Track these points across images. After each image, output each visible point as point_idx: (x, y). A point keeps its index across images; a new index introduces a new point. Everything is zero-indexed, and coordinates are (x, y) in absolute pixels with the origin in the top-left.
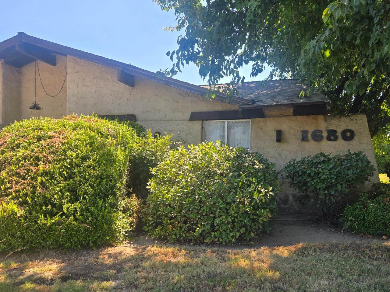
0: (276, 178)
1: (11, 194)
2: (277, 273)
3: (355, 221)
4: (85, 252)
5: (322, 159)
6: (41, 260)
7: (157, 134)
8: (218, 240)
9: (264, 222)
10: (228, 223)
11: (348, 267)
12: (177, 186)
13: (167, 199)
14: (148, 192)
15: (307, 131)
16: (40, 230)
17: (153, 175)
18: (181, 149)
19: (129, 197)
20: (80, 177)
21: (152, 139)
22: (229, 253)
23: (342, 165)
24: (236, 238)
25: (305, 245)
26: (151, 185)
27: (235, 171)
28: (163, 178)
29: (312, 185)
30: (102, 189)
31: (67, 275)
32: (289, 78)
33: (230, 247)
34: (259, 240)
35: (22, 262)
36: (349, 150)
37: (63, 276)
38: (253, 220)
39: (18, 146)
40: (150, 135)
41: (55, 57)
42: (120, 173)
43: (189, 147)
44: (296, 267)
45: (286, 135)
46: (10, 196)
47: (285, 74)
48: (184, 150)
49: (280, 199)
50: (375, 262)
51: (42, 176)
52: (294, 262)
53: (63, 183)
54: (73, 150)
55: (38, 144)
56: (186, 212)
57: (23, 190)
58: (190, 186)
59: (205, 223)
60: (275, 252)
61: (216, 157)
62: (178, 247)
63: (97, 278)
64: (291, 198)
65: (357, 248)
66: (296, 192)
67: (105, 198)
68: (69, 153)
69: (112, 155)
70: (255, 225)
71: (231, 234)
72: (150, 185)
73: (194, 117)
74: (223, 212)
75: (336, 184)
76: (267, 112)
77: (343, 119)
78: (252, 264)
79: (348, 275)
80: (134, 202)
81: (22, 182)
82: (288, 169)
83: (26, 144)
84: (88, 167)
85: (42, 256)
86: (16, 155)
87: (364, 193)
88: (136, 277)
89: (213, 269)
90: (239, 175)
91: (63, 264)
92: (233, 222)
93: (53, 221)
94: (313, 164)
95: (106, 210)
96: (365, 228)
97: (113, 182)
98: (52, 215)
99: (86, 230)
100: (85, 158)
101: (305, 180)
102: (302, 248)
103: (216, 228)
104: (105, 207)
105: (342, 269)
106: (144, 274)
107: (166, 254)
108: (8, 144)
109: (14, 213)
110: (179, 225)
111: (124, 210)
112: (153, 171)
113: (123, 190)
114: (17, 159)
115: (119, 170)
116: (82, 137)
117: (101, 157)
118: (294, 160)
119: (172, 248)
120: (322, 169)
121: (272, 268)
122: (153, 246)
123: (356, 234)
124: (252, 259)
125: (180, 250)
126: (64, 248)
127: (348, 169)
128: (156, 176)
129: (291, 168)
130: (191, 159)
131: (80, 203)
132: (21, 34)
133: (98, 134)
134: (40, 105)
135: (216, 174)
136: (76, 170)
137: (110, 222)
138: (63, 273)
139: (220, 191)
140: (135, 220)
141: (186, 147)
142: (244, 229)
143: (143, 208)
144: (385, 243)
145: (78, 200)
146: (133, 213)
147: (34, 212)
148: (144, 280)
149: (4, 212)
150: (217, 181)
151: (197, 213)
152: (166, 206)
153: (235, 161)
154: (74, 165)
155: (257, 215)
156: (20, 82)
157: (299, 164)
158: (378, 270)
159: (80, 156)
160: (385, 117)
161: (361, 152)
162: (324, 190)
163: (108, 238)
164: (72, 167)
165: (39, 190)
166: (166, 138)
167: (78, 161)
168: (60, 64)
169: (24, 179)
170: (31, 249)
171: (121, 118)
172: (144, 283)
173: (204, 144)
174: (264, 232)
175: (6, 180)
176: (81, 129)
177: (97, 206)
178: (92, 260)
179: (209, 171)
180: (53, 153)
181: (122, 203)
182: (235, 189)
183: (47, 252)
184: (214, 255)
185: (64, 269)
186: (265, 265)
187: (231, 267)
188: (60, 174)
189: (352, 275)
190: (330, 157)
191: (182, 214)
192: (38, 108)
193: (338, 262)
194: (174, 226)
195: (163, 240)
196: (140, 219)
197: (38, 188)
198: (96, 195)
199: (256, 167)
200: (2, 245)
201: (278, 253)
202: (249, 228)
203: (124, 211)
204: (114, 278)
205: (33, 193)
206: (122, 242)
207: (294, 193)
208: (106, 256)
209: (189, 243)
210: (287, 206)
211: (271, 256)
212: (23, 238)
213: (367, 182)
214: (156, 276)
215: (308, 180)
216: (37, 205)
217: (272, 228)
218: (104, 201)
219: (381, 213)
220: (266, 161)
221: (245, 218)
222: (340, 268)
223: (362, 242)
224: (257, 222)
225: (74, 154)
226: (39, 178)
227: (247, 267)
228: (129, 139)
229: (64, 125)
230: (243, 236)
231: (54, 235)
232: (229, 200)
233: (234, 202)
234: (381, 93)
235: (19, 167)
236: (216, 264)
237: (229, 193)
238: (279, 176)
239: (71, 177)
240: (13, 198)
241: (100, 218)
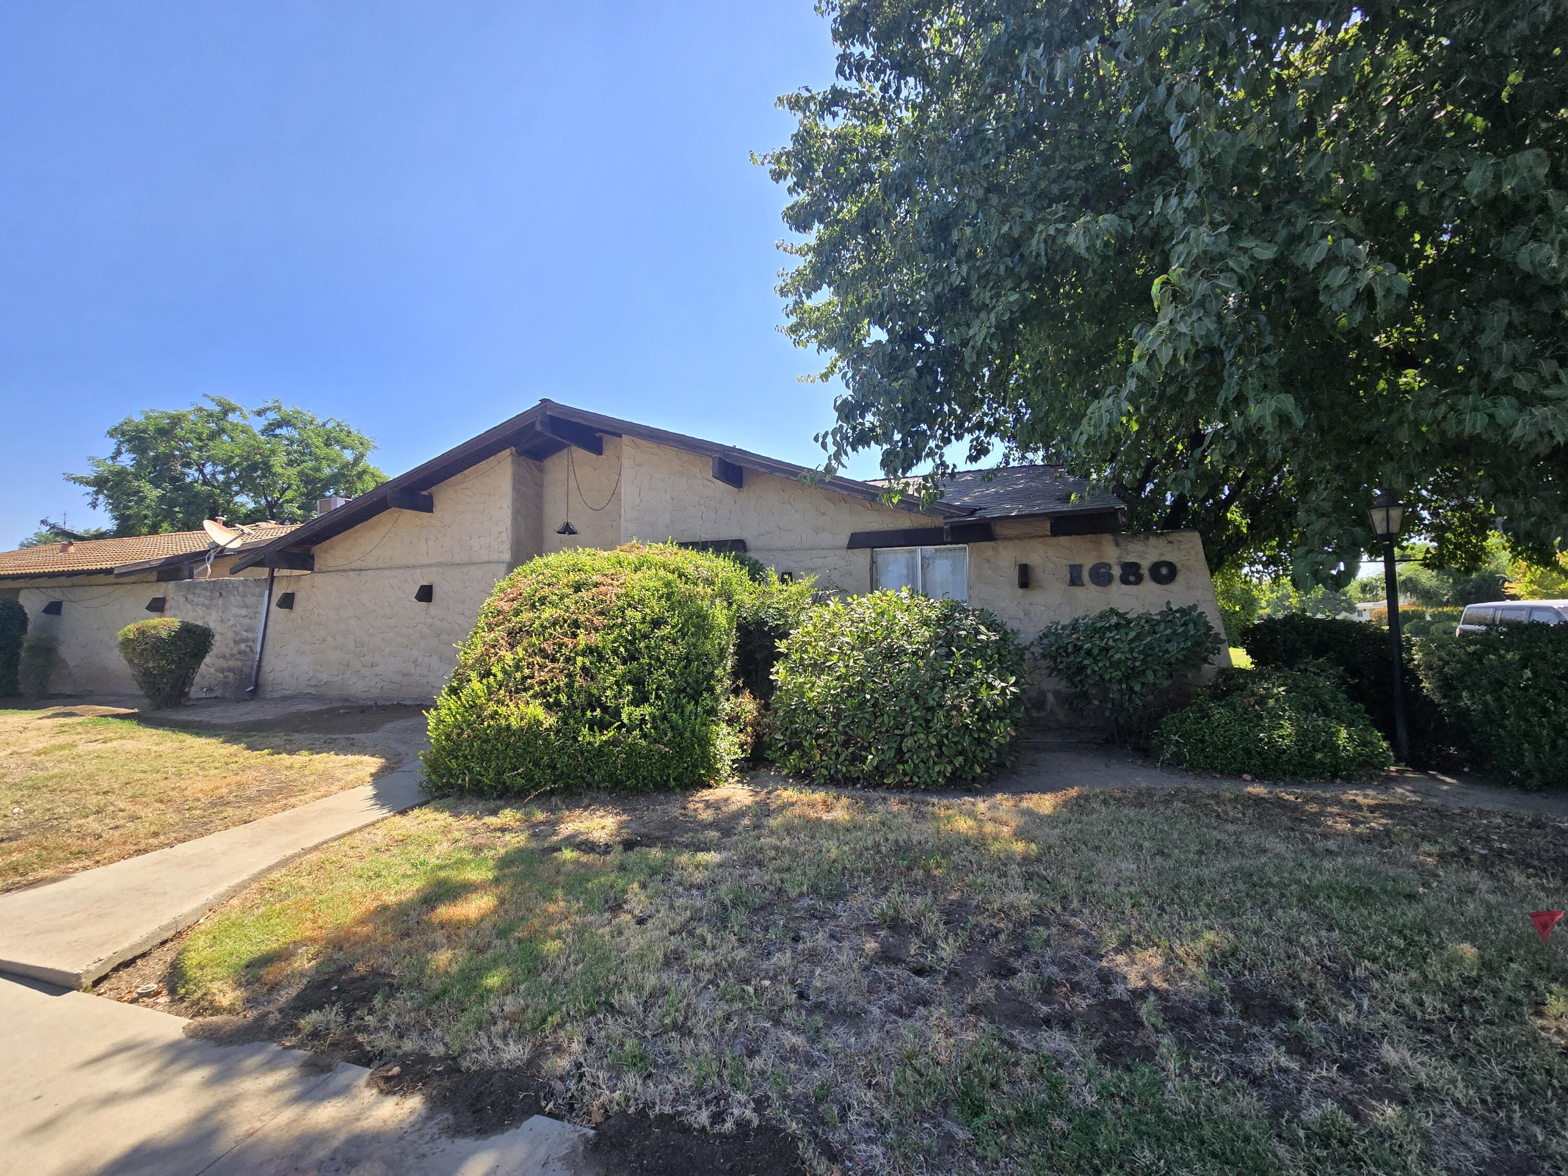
0: (1022, 658)
1: (531, 687)
2: (1033, 846)
3: (1185, 745)
4: (662, 797)
5: (1114, 620)
6: (586, 808)
7: (786, 577)
8: (911, 780)
9: (1001, 744)
10: (931, 747)
11: (1176, 836)
12: (829, 675)
13: (811, 700)
14: (771, 687)
15: (1081, 566)
16: (582, 753)
17: (781, 654)
18: (834, 604)
19: (737, 696)
20: (650, 658)
21: (777, 585)
22: (934, 805)
23: (1155, 632)
24: (945, 776)
25: (1085, 790)
26: (779, 673)
27: (941, 645)
28: (802, 659)
29: (1094, 671)
30: (690, 680)
31: (633, 837)
32: (1039, 462)
33: (934, 793)
34: (990, 780)
35: (552, 812)
36: (1168, 603)
37: (627, 840)
38: (979, 741)
39: (543, 601)
40: (774, 578)
41: (601, 438)
42: (721, 650)
43: (849, 600)
44: (1069, 835)
45: (1039, 574)
46: (531, 692)
47: (1030, 455)
48: (840, 606)
49: (1029, 700)
50: (1230, 828)
51: (583, 656)
52: (1064, 824)
53: (620, 669)
54: (635, 608)
55: (576, 597)
56: (847, 726)
57: (552, 681)
58: (853, 674)
59: (885, 747)
60: (1024, 805)
61: (903, 618)
62: (833, 793)
63: (687, 846)
64: (1050, 698)
65: (1191, 799)
66: (1062, 685)
67: (695, 698)
68: (629, 612)
69: (705, 618)
70: (983, 751)
71: (937, 769)
72: (777, 673)
73: (858, 541)
74: (920, 725)
75: (1144, 671)
76: (999, 530)
77: (1152, 540)
78: (981, 827)
79: (1176, 851)
80: (748, 705)
81: (551, 665)
82: (1045, 641)
83: (555, 597)
84: (663, 639)
85: (586, 801)
86: (539, 618)
87: (1201, 687)
88: (759, 845)
89: (905, 836)
90: (950, 655)
91: (624, 817)
92: (940, 745)
93: (604, 738)
94: (1096, 630)
95: (699, 720)
96: (1207, 757)
97: (709, 668)
98: (603, 726)
99: (663, 756)
100: (657, 623)
101: (1081, 662)
102: (1079, 797)
103: (907, 756)
104: (696, 714)
105: (1163, 840)
106: (773, 841)
107: (812, 805)
108: (525, 598)
109: (539, 723)
110: (835, 749)
111: (729, 720)
112: (782, 646)
113: (727, 682)
114: (542, 626)
115: (719, 644)
116: (651, 584)
117: (686, 621)
118: (1057, 624)
119: (823, 794)
120: (1115, 641)
121: (1019, 834)
122: (785, 789)
123: (1186, 770)
124: (980, 817)
125: (837, 798)
126: (625, 788)
127: (1168, 641)
128: (787, 656)
129: (1052, 638)
130: (853, 622)
131: (651, 705)
132: (543, 401)
133: (680, 576)
134: (575, 525)
135: (905, 652)
136: (642, 645)
137: (705, 742)
138: (625, 834)
139: (912, 684)
140: (749, 739)
141: (843, 601)
142: (961, 759)
143: (763, 716)
144: (1250, 789)
145: (648, 701)
146: (746, 726)
147: (571, 721)
148: (773, 853)
149: (522, 719)
150: (907, 665)
151: (869, 727)
152: (809, 713)
153: (939, 626)
154: (638, 636)
155: (987, 732)
156: (542, 486)
157: (1067, 632)
158: (1239, 844)
159: (648, 618)
160: (1237, 534)
161: (1195, 607)
162: (1120, 682)
163: (703, 772)
164: (635, 639)
165: (579, 681)
166: (806, 583)
167: (645, 628)
168: (609, 450)
169: (554, 660)
170: (567, 787)
171: (720, 547)
172: (775, 859)
173: (877, 593)
174: (1001, 765)
175: (524, 663)
176: (649, 568)
177: (683, 712)
178: (676, 811)
179: (890, 647)
180: (602, 613)
181: (726, 706)
182: (943, 681)
183: (594, 795)
184: (905, 808)
185: (627, 827)
186: (1005, 829)
187: (938, 833)
188: (615, 652)
189: (1185, 852)
190: (1129, 616)
191: (840, 728)
192: (572, 532)
193: (1155, 825)
194: (825, 750)
195: (804, 778)
196: (758, 737)
197: (578, 678)
198: (680, 691)
199: (984, 637)
200: (519, 779)
201: (1031, 805)
202: (971, 755)
203: (730, 722)
204: (718, 848)
205: (570, 685)
206: (726, 781)
207: (1058, 688)
208: (701, 805)
209: (854, 784)
210: (1043, 714)
211: (1018, 811)
212: (554, 768)
213: (1206, 665)
214: (796, 846)
215: (1086, 662)
216: (576, 708)
217: (1017, 758)
218: (697, 703)
219: (1238, 728)
220: (1002, 625)
221: (963, 738)
222: (1159, 837)
223: (1201, 785)
224: (987, 745)
225: (639, 615)
226: (579, 659)
227: (970, 833)
228: (735, 586)
229: (619, 563)
230: (958, 773)
231: (607, 763)
232: (931, 703)
233: (941, 706)
234: (1226, 487)
235: (545, 640)
236: (909, 826)
237: (931, 689)
238: (1027, 655)
239: (632, 657)
240: (535, 696)
241: (688, 734)
